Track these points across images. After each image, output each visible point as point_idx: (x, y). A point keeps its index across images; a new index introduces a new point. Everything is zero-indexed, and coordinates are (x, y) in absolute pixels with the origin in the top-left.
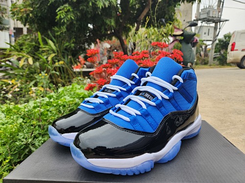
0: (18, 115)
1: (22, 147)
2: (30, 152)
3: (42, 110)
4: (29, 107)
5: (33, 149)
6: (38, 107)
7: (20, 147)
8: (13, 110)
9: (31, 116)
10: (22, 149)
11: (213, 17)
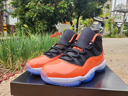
11: (123, 9)
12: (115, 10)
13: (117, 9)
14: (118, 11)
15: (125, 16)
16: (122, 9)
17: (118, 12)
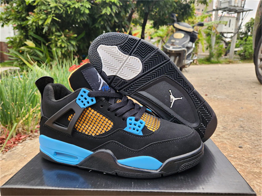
11: (234, 6)
12: (219, 7)
14: (225, 9)
15: (238, 19)
17: (225, 11)
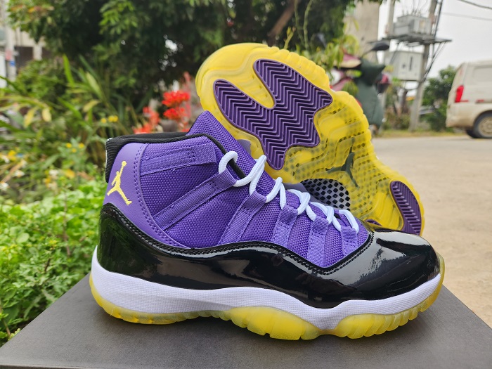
0: (19, 227)
1: (27, 294)
2: (44, 303)
3: (69, 217)
4: (42, 211)
5: (49, 297)
6: (62, 209)
7: (23, 294)
8: (10, 216)
9: (46, 229)
10: (26, 298)
11: (420, 33)
12: (391, 34)
13: (399, 32)
14: (405, 38)
15: (425, 56)
16: (416, 29)
17: (403, 41)
